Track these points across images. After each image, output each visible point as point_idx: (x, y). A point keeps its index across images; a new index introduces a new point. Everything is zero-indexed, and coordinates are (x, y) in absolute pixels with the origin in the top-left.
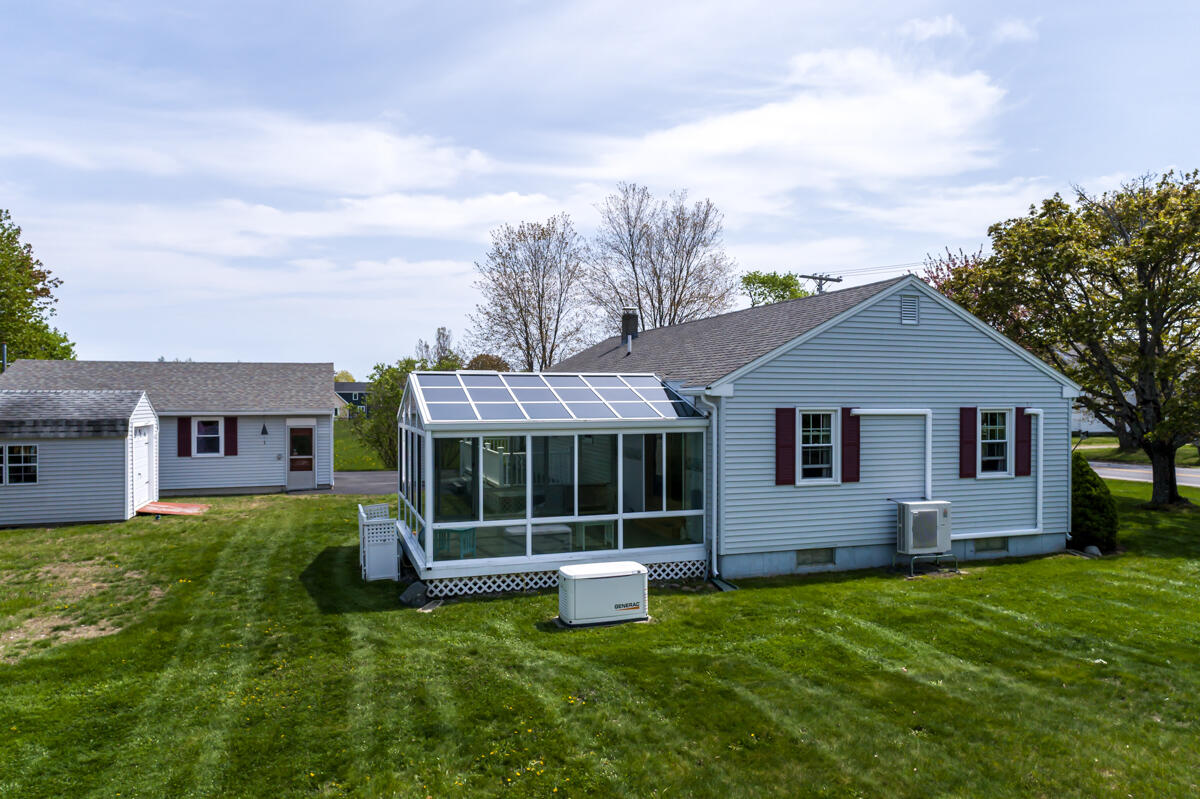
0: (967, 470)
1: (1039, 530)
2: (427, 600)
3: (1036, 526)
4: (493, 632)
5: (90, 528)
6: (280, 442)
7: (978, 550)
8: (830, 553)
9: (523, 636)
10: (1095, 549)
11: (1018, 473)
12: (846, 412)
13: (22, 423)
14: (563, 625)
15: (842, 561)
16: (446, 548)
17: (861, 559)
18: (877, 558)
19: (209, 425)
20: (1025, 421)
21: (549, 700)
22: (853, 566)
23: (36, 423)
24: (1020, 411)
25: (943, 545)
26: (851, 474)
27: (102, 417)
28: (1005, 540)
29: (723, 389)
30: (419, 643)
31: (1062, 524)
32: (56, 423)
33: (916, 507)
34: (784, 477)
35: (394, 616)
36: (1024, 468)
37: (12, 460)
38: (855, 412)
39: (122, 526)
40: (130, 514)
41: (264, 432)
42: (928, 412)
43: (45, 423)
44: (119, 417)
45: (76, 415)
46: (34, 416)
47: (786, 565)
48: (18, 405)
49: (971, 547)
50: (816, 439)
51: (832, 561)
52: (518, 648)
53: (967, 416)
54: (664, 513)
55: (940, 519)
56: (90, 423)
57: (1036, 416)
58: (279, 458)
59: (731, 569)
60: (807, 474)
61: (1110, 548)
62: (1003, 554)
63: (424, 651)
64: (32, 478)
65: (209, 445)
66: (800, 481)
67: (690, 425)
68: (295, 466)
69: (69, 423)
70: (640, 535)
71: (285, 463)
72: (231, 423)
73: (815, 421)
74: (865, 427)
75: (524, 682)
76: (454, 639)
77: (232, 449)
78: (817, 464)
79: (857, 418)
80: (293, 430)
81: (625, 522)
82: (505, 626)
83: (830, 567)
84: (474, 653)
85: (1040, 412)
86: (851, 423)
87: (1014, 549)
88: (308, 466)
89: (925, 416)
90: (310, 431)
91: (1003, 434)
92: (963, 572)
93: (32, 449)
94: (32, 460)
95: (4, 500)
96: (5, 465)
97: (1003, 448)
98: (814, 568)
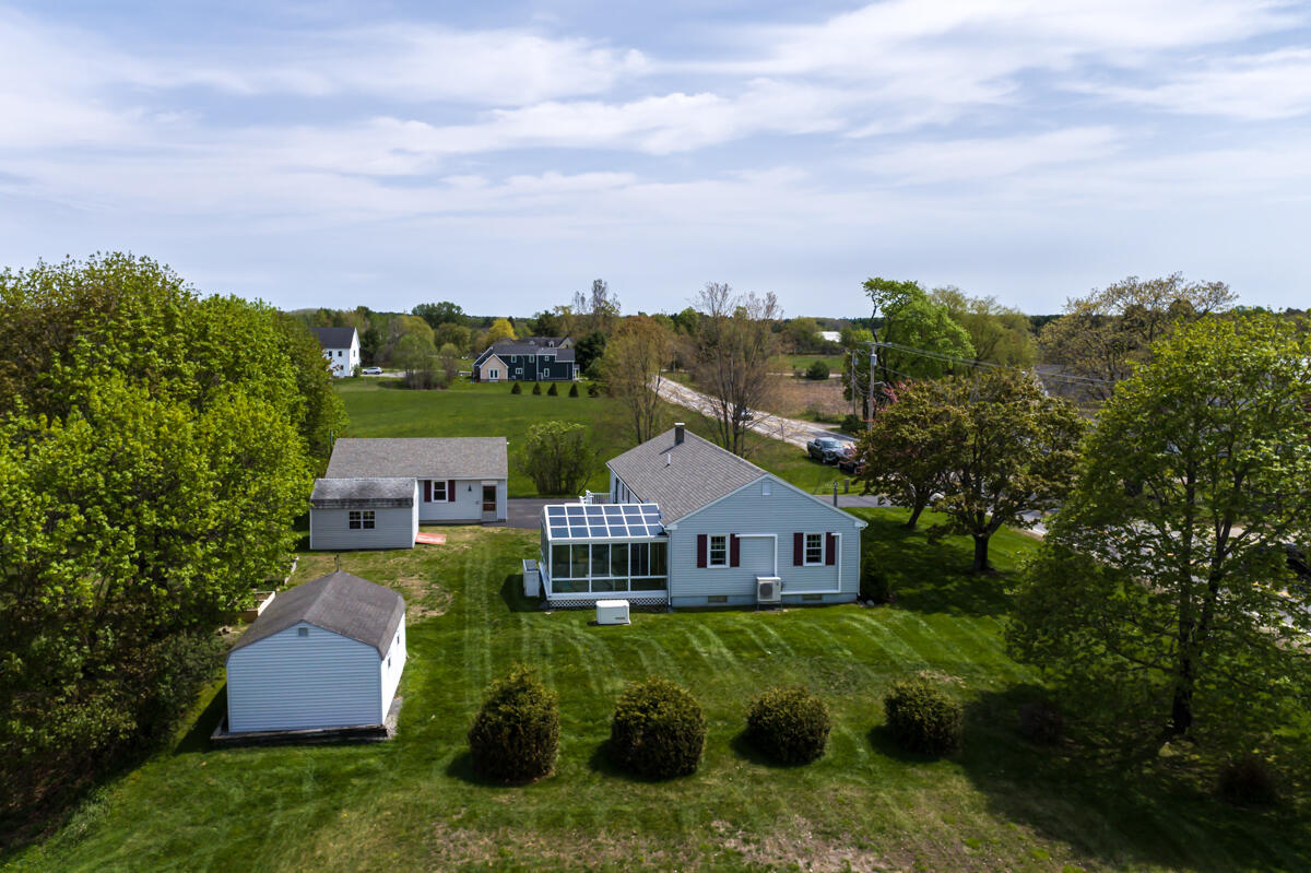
0: (798, 561)
1: (839, 591)
2: (549, 609)
3: (837, 589)
4: (571, 624)
6: (478, 494)
7: (805, 599)
8: (725, 598)
9: (581, 627)
10: (871, 602)
11: (827, 563)
12: (732, 536)
13: (368, 500)
14: (595, 624)
15: (731, 602)
16: (557, 588)
17: (740, 601)
18: (748, 601)
19: (440, 485)
20: (831, 540)
21: (580, 649)
22: (735, 604)
23: (374, 500)
24: (828, 534)
25: (776, 597)
26: (735, 562)
27: (401, 497)
28: (821, 595)
29: (672, 527)
30: (544, 627)
31: (855, 588)
32: (383, 500)
33: (762, 580)
34: (702, 563)
35: (536, 615)
36: (831, 560)
37: (364, 518)
38: (737, 536)
39: (410, 550)
40: (413, 544)
41: (470, 490)
42: (776, 535)
43: (378, 500)
44: (409, 496)
45: (389, 496)
46: (372, 496)
47: (703, 602)
48: (362, 489)
50: (718, 548)
51: (725, 602)
52: (577, 631)
53: (798, 537)
54: (649, 577)
55: (774, 586)
56: (397, 500)
57: (838, 536)
58: (477, 503)
59: (676, 603)
60: (713, 563)
61: (880, 602)
62: (818, 602)
63: (545, 630)
64: (372, 527)
65: (440, 496)
66: (709, 566)
67: (662, 540)
68: (486, 508)
69: (388, 500)
70: (637, 586)
71: (480, 507)
72: (452, 483)
73: (718, 540)
74: (742, 543)
75: (575, 643)
76: (556, 626)
77: (452, 499)
78: (718, 558)
79: (738, 539)
80: (485, 487)
81: (632, 580)
82: (575, 622)
83: (724, 604)
84: (562, 632)
85: (840, 535)
86: (735, 542)
87: (825, 600)
88: (493, 508)
89: (773, 538)
90: (494, 488)
91: (819, 545)
92: (785, 610)
93: (373, 513)
94: (373, 518)
95: (362, 536)
96: (362, 520)
97: (819, 552)
98: (719, 605)
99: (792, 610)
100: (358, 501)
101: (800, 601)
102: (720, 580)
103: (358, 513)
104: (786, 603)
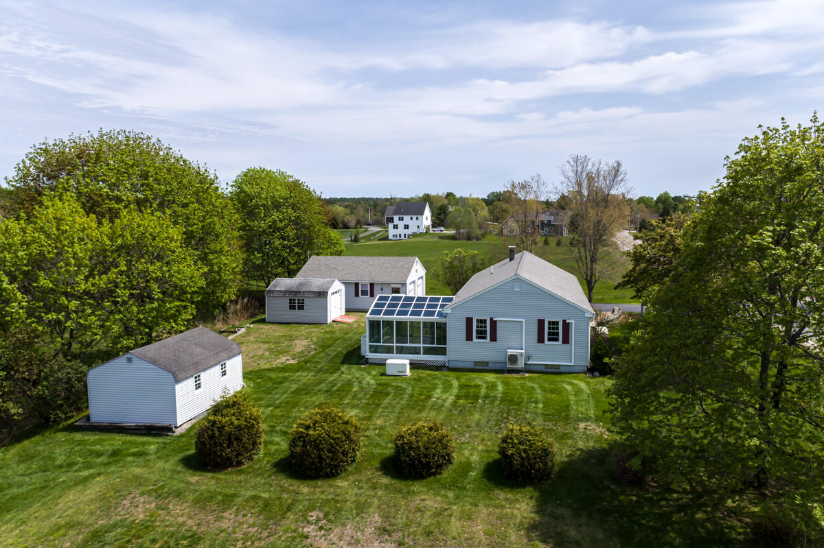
0: (541, 340)
1: (572, 364)
2: (364, 363)
3: (571, 362)
5: (312, 326)
7: (546, 368)
8: (487, 363)
10: (598, 374)
11: (564, 343)
12: (492, 319)
13: (301, 292)
14: (384, 374)
15: (491, 366)
16: (372, 350)
17: (498, 367)
19: (364, 286)
20: (566, 326)
22: (495, 368)
23: (304, 292)
24: (564, 321)
26: (494, 338)
27: (321, 290)
28: (559, 365)
29: (448, 311)
31: (586, 362)
32: (309, 292)
33: (510, 352)
34: (469, 338)
36: (566, 340)
37: (299, 303)
38: (494, 319)
39: (324, 326)
40: (329, 321)
41: (382, 289)
42: (523, 320)
43: (306, 292)
44: (326, 290)
45: (315, 289)
46: (304, 289)
47: (471, 366)
49: (543, 367)
50: (481, 327)
51: (487, 366)
53: (541, 323)
54: (435, 346)
55: (520, 357)
56: (318, 292)
57: (571, 323)
59: (452, 365)
60: (478, 338)
62: (557, 370)
64: (303, 309)
65: (365, 293)
66: (475, 340)
67: (443, 320)
69: (312, 292)
70: (428, 352)
72: (372, 285)
73: (481, 322)
74: (498, 324)
77: (372, 295)
78: (481, 335)
79: (496, 321)
80: (393, 289)
81: (423, 347)
83: (486, 368)
85: (573, 322)
86: (494, 324)
87: (562, 369)
89: (522, 322)
90: (398, 289)
91: (557, 329)
92: (527, 375)
93: (303, 300)
94: (303, 303)
95: (297, 315)
96: (297, 305)
97: (557, 334)
98: (481, 368)
99: (532, 375)
100: (294, 292)
101: (543, 369)
102: (481, 350)
103: (294, 300)
104: (528, 369)
